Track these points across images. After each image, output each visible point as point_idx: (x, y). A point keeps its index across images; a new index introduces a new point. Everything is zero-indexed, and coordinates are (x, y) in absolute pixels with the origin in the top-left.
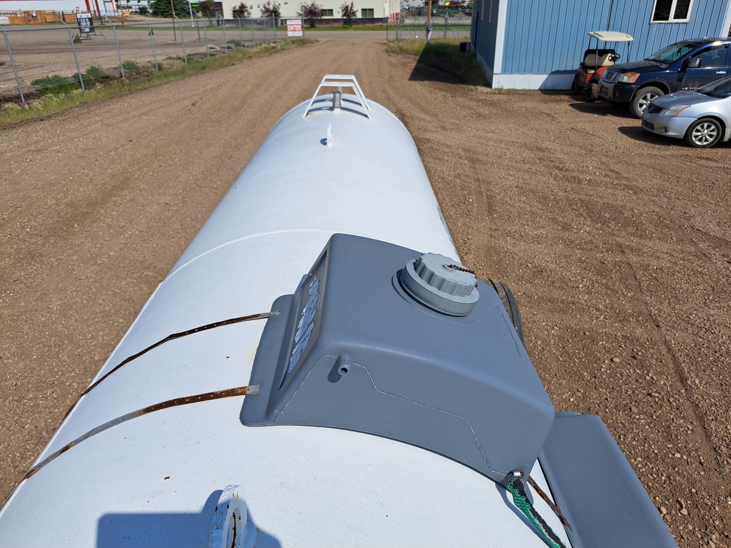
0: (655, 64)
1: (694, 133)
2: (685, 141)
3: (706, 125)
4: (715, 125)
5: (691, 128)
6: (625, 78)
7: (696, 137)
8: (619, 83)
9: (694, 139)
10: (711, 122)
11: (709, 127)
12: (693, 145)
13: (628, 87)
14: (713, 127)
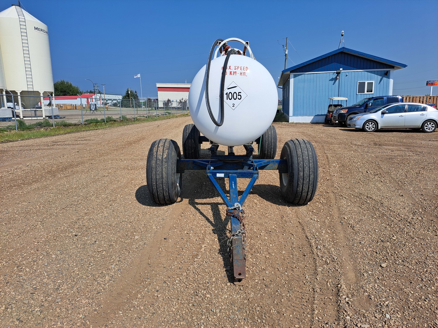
0: (355, 106)
1: (366, 126)
2: (363, 130)
3: (370, 123)
4: (374, 123)
5: (364, 124)
6: (342, 111)
7: (367, 128)
8: (340, 113)
9: (366, 128)
10: (372, 122)
11: (371, 124)
12: (366, 131)
13: (343, 115)
14: (373, 124)
